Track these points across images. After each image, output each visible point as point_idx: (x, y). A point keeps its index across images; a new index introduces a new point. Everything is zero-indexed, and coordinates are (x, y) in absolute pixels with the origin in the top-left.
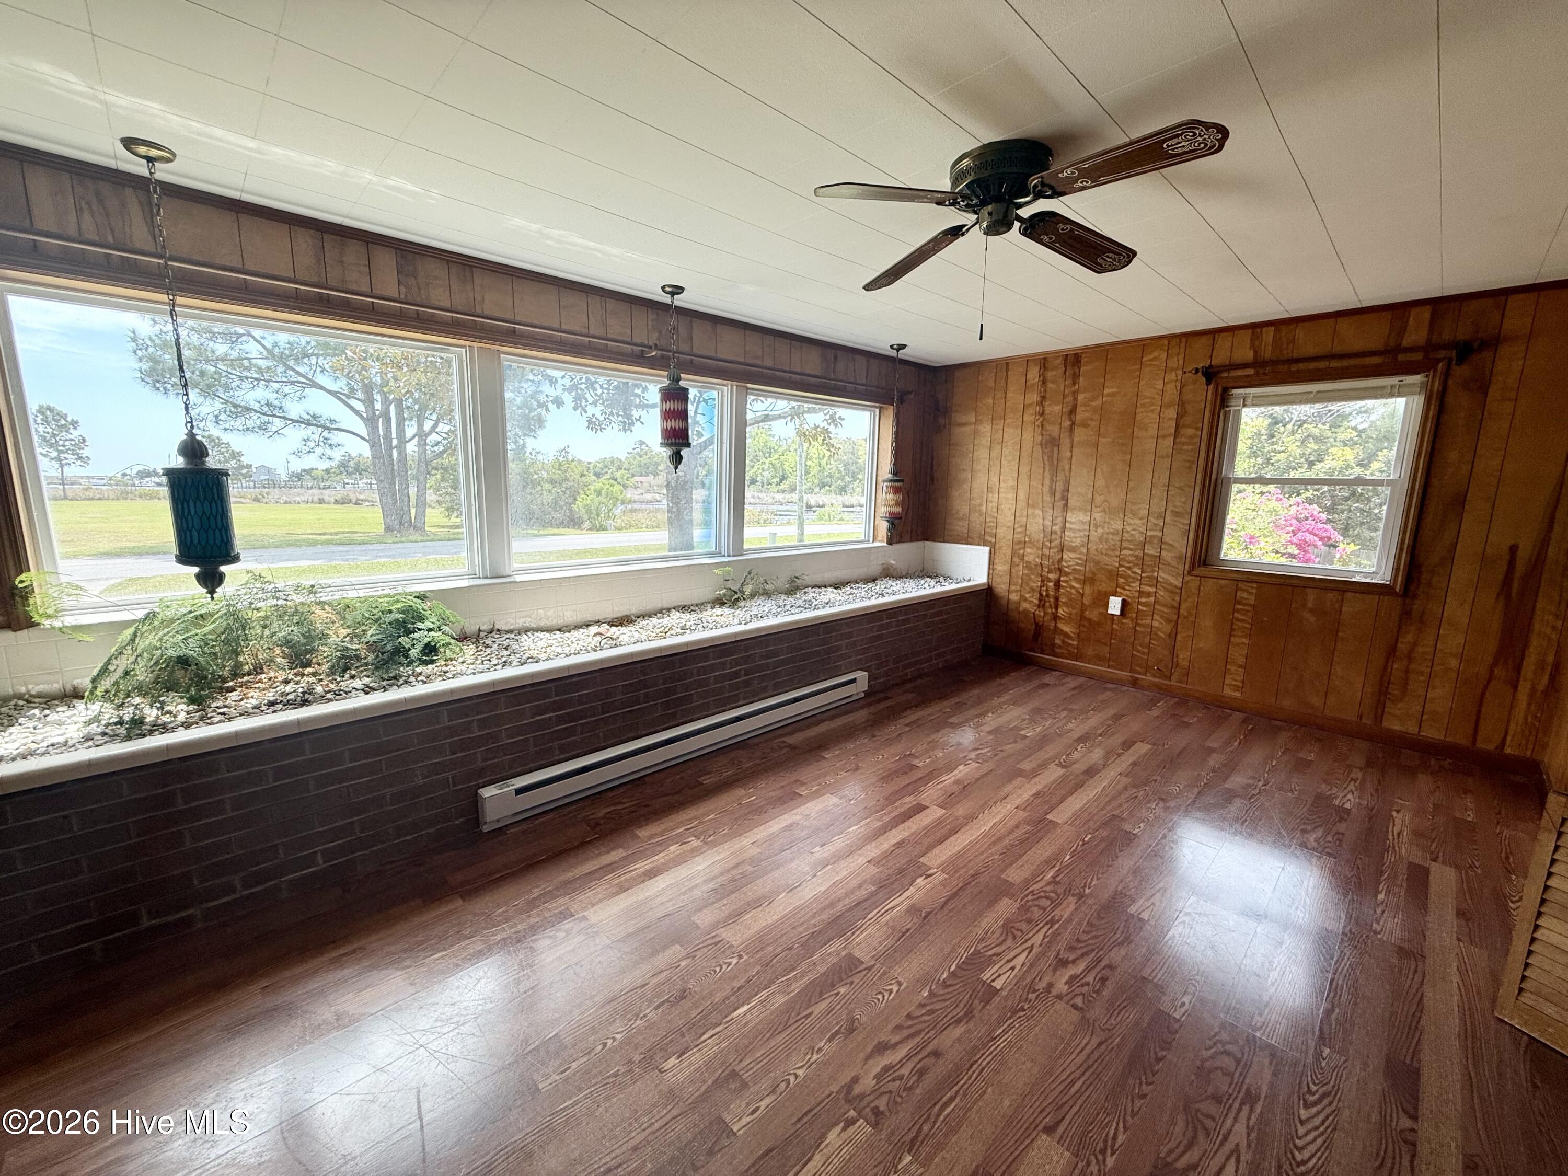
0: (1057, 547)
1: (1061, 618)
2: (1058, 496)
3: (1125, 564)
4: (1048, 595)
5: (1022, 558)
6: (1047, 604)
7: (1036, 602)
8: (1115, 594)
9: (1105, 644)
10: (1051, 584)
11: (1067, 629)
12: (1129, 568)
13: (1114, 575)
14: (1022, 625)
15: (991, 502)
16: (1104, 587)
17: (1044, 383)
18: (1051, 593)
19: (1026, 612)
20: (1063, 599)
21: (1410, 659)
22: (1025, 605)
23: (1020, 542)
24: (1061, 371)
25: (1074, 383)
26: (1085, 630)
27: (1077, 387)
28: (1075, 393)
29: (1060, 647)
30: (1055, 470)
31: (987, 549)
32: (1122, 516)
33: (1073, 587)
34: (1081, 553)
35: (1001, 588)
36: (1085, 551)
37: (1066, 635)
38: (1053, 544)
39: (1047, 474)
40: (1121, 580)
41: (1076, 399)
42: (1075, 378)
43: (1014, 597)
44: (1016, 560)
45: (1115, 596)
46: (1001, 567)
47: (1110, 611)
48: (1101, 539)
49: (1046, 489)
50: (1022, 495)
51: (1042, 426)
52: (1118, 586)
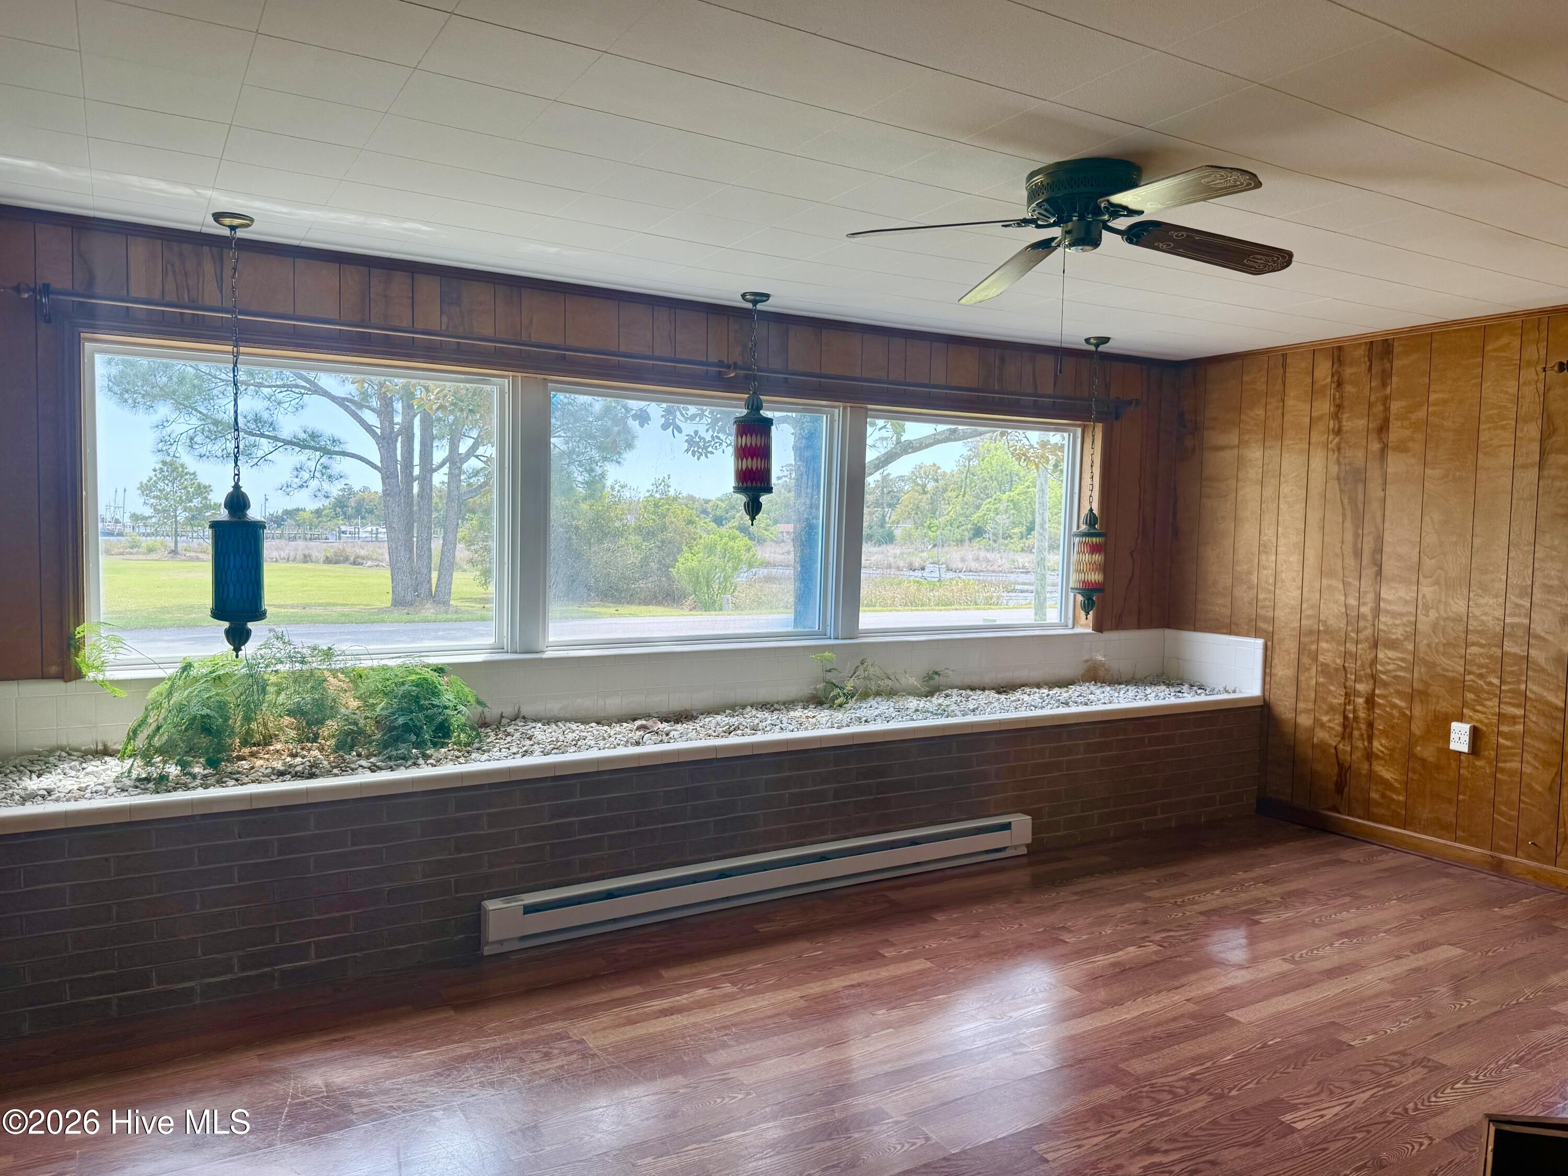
0: (1367, 639)
1: (1378, 757)
2: (1366, 559)
3: (1474, 669)
4: (1356, 718)
5: (1315, 657)
6: (1356, 733)
7: (1339, 729)
8: (1461, 719)
9: (1450, 801)
10: (1360, 701)
11: (1387, 773)
12: (1480, 676)
13: (1457, 686)
14: (1319, 767)
15: (1265, 568)
16: (1444, 706)
17: (1339, 384)
18: (1362, 714)
19: (1322, 747)
20: (1379, 725)
22: (1321, 735)
23: (1311, 632)
24: (1364, 367)
25: (1384, 385)
26: (1416, 777)
27: (1388, 391)
28: (1386, 400)
29: (1378, 804)
30: (1359, 520)
31: (1260, 642)
32: (1465, 591)
33: (1394, 706)
34: (1406, 651)
35: (1284, 706)
36: (1410, 647)
37: (1387, 784)
38: (1362, 636)
39: (1348, 525)
40: (1470, 696)
41: (1387, 409)
42: (1385, 378)
43: (1305, 721)
44: (1306, 660)
45: (1458, 720)
46: (1283, 671)
47: (1454, 746)
48: (1435, 627)
49: (1348, 549)
50: (1312, 557)
51: (1339, 449)
52: (1465, 704)
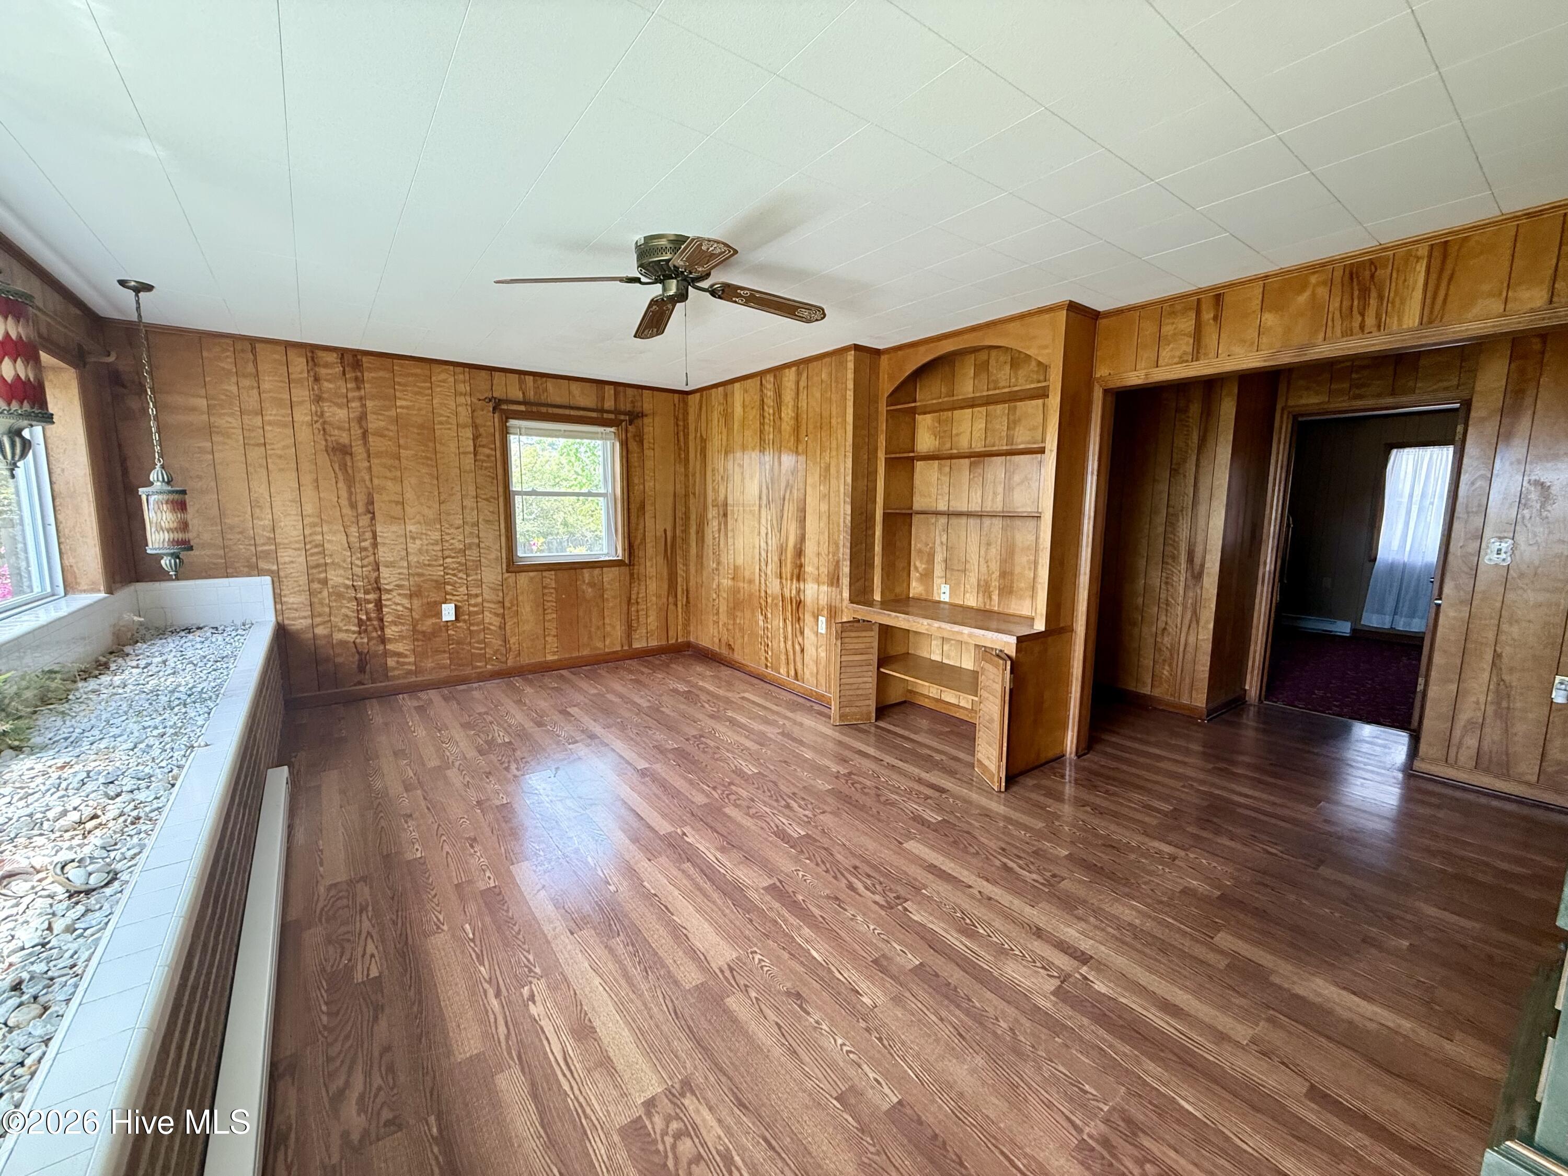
0: (369, 564)
1: (389, 639)
2: (361, 509)
3: (450, 572)
4: (369, 619)
5: (325, 582)
6: (370, 628)
7: (354, 629)
8: (445, 601)
9: (445, 652)
10: (371, 606)
11: (399, 647)
12: (454, 575)
13: (440, 585)
14: (339, 660)
15: (261, 519)
16: (434, 597)
17: (316, 380)
18: (373, 615)
19: (343, 643)
20: (388, 619)
21: (638, 603)
22: (338, 636)
23: (318, 566)
24: (338, 371)
25: (359, 388)
26: (420, 643)
27: (362, 392)
28: (362, 399)
29: (394, 669)
30: (350, 483)
31: (268, 579)
32: (438, 526)
33: (398, 604)
34: (403, 567)
35: (299, 622)
36: (405, 564)
37: (399, 655)
38: (365, 562)
39: (341, 484)
40: (449, 588)
41: (364, 405)
42: (359, 381)
43: (322, 630)
44: (316, 586)
45: (445, 603)
46: (293, 599)
47: (444, 619)
48: (420, 551)
49: (344, 502)
50: (309, 509)
51: (324, 430)
52: (447, 593)
